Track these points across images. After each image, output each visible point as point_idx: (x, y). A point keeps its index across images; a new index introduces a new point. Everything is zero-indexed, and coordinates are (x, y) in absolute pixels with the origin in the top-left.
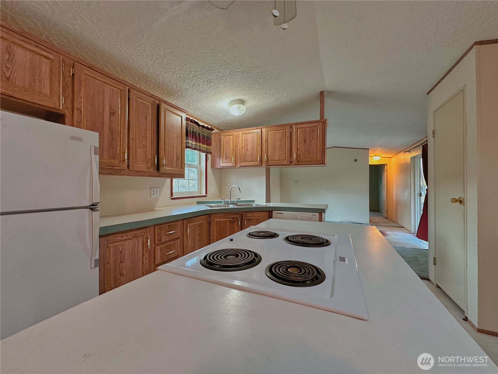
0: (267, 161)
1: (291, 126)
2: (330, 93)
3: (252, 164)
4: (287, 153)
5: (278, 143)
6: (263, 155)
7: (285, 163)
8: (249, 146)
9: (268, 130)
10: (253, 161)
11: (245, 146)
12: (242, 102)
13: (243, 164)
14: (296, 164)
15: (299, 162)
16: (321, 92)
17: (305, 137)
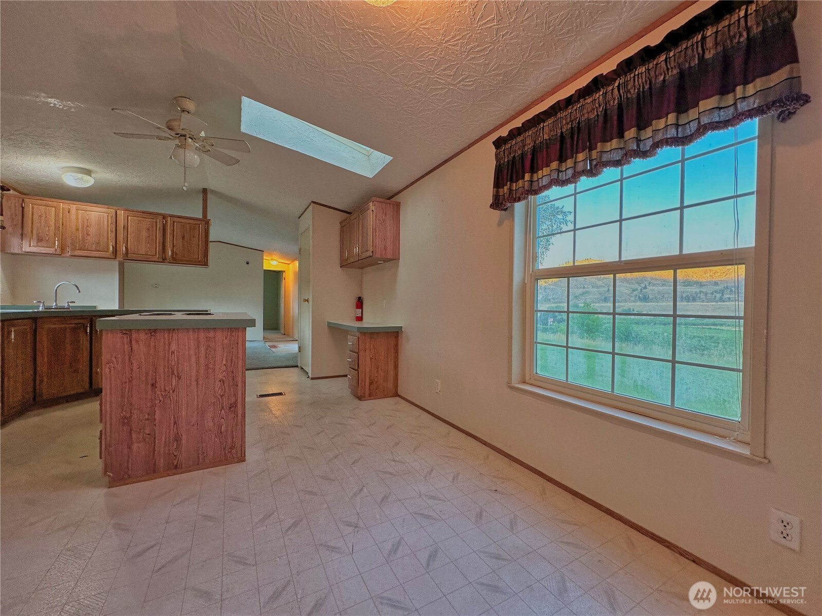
0: (127, 253)
1: (164, 217)
2: (213, 191)
3: (97, 254)
4: (159, 246)
5: (144, 233)
6: (118, 245)
7: (155, 259)
8: (93, 230)
9: (129, 215)
10: (98, 251)
11: (83, 228)
12: (89, 172)
13: (77, 253)
14: (172, 261)
15: (175, 260)
16: (203, 189)
17: (184, 233)
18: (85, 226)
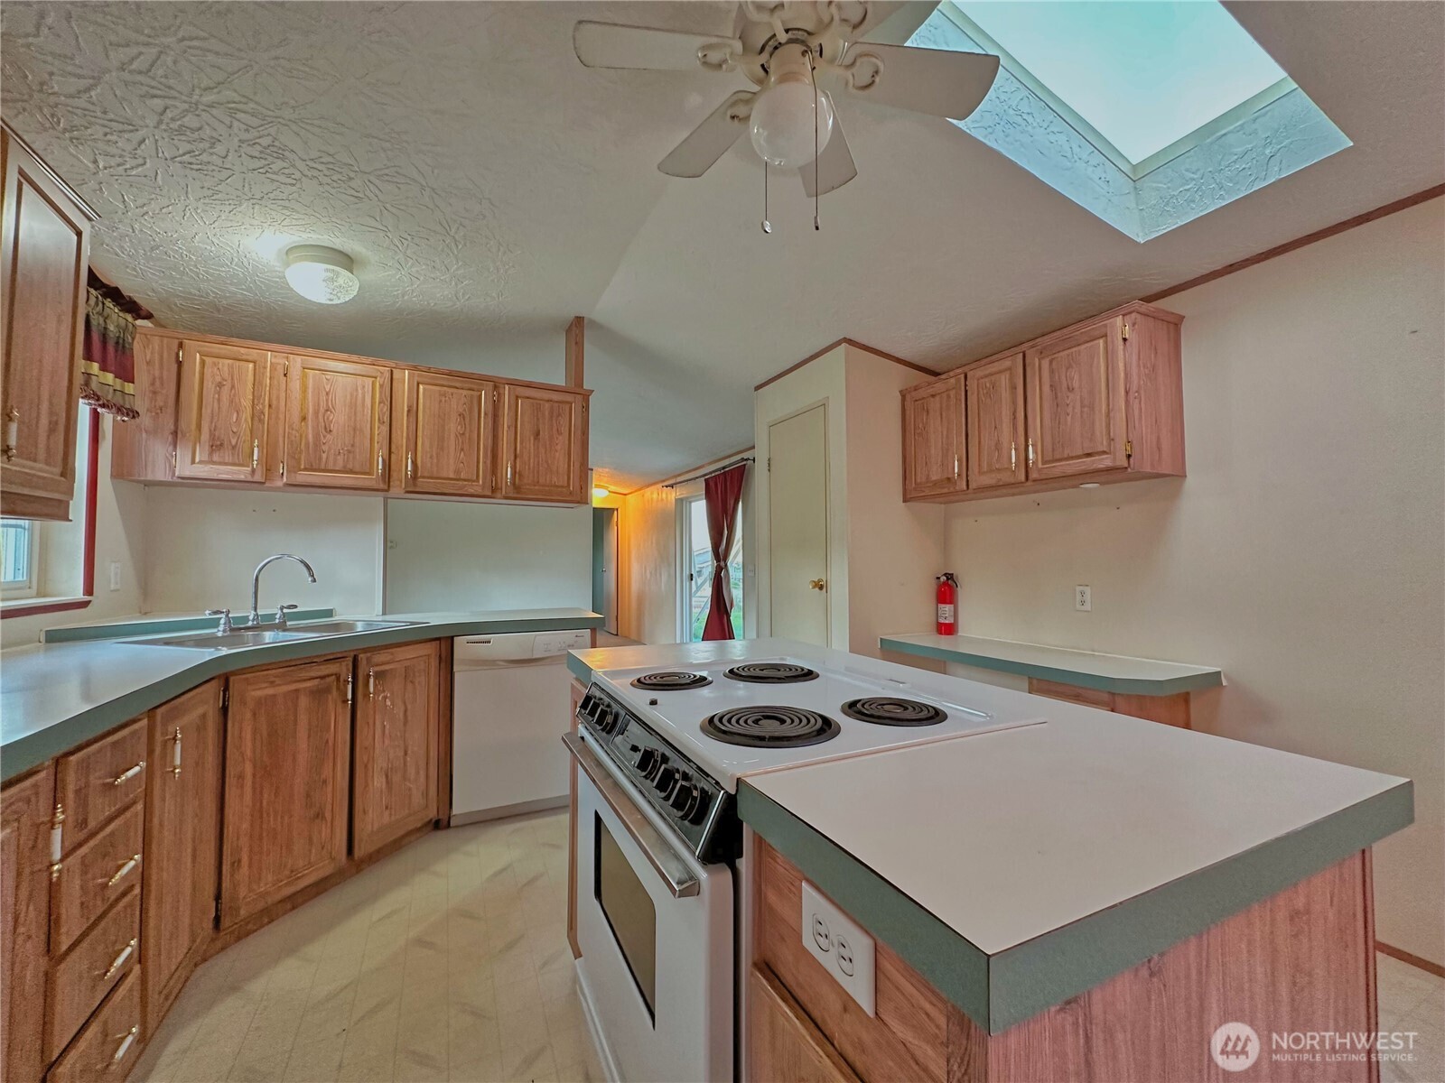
0: (415, 477)
1: (497, 384)
2: (593, 323)
3: (347, 479)
4: (485, 462)
5: (453, 426)
6: (393, 456)
7: (476, 489)
8: (339, 418)
9: (420, 380)
10: (352, 472)
11: (316, 413)
12: (347, 261)
13: (303, 477)
14: (511, 495)
15: (518, 492)
16: (577, 317)
17: (538, 426)
18: (322, 410)
